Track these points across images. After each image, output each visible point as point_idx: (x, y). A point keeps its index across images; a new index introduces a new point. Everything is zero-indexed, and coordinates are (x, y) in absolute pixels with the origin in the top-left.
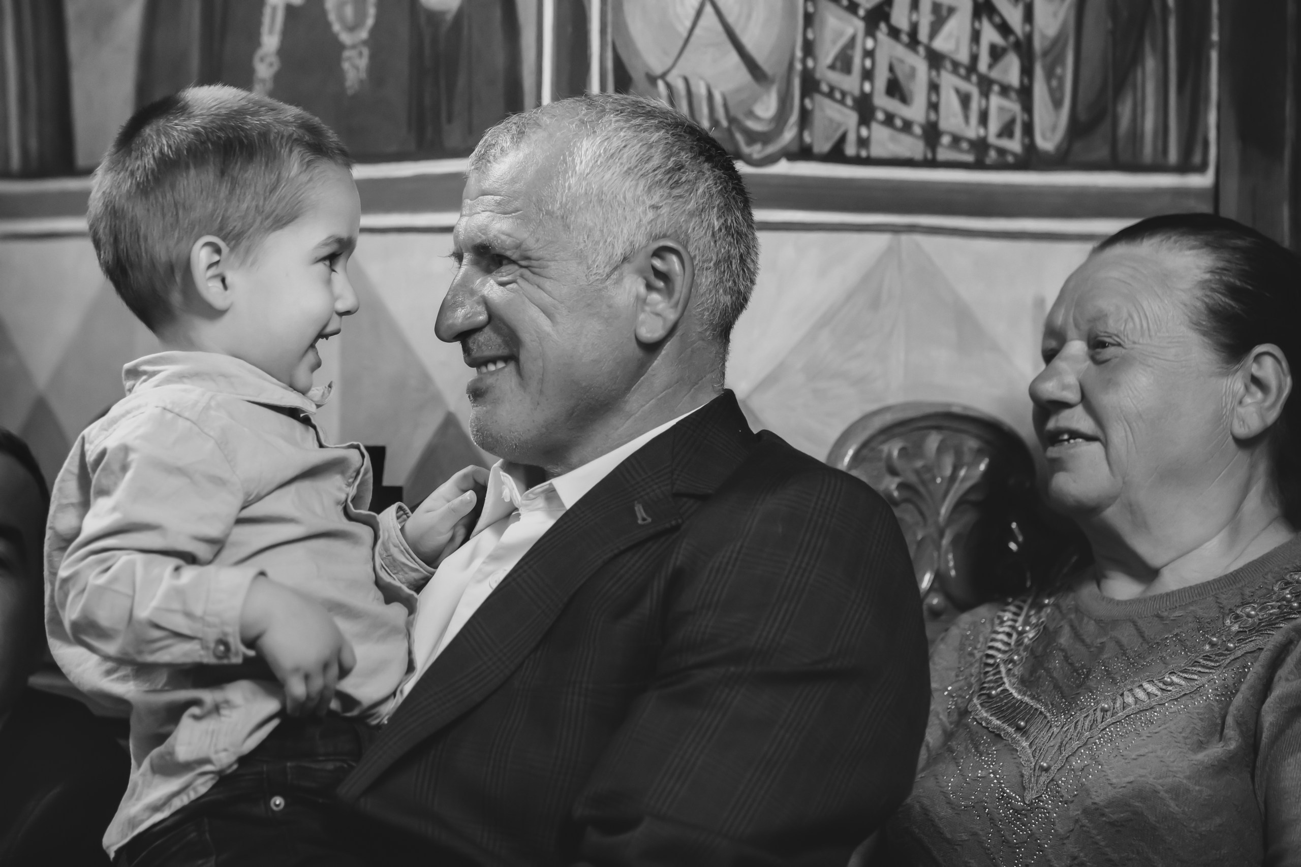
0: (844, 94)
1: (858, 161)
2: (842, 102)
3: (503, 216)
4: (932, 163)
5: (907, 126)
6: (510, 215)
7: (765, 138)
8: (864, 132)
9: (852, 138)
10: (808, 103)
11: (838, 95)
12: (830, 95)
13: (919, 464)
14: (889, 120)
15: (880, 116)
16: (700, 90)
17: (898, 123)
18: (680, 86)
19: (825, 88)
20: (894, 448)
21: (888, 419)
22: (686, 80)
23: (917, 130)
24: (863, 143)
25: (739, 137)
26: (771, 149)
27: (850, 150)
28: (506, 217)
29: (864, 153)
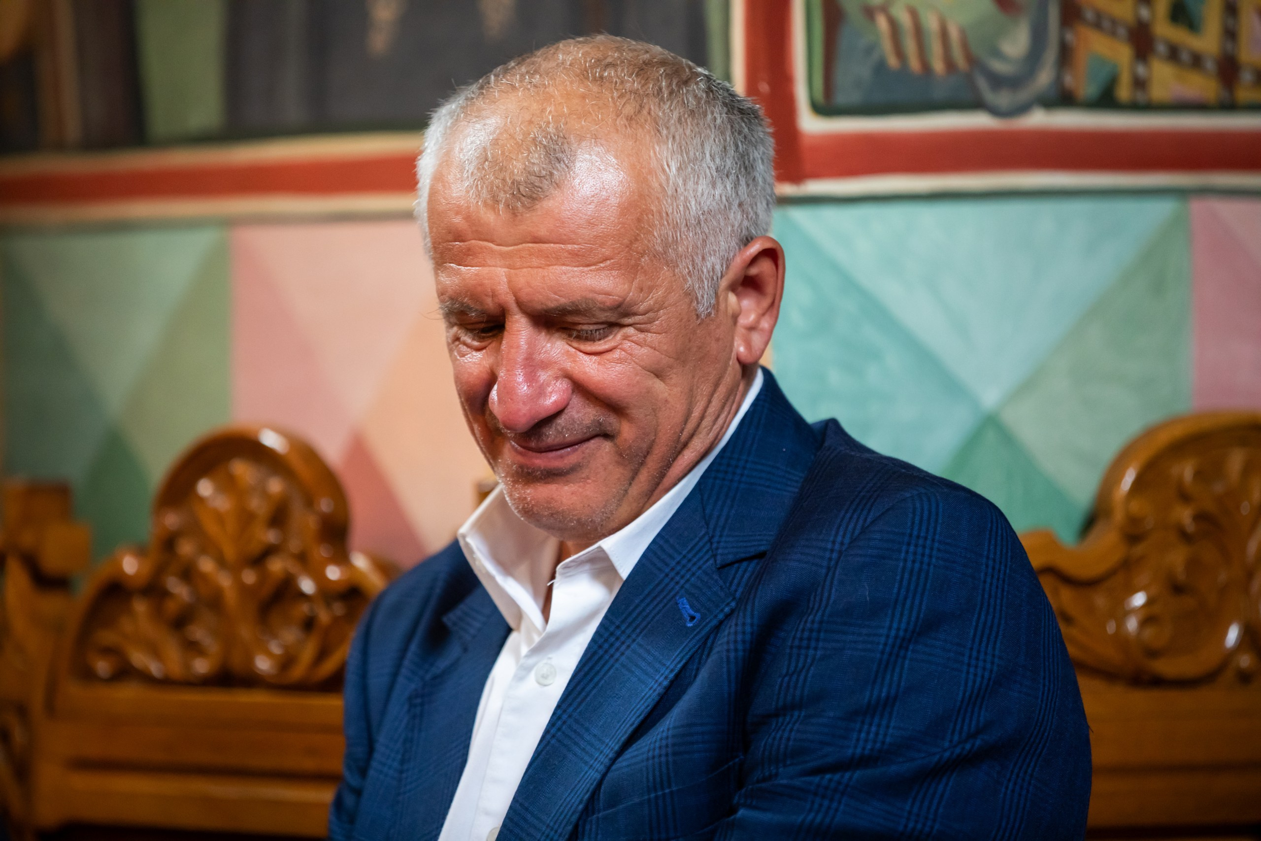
0: (1114, 22)
1: (1135, 107)
2: (1113, 34)
3: (586, 269)
4: (1229, 106)
5: (1197, 61)
6: (597, 267)
7: (1012, 83)
8: (1141, 70)
9: (1125, 80)
10: (1069, 37)
11: (1106, 24)
12: (1097, 25)
13: (1219, 488)
14: (1173, 54)
15: (1161, 48)
16: (931, 23)
17: (1185, 57)
18: (904, 19)
19: (1089, 15)
20: (1186, 471)
21: (1178, 432)
22: (914, 14)
23: (1210, 65)
24: (1140, 84)
25: (982, 84)
26: (1023, 95)
27: (1124, 92)
28: (591, 270)
29: (1140, 97)
